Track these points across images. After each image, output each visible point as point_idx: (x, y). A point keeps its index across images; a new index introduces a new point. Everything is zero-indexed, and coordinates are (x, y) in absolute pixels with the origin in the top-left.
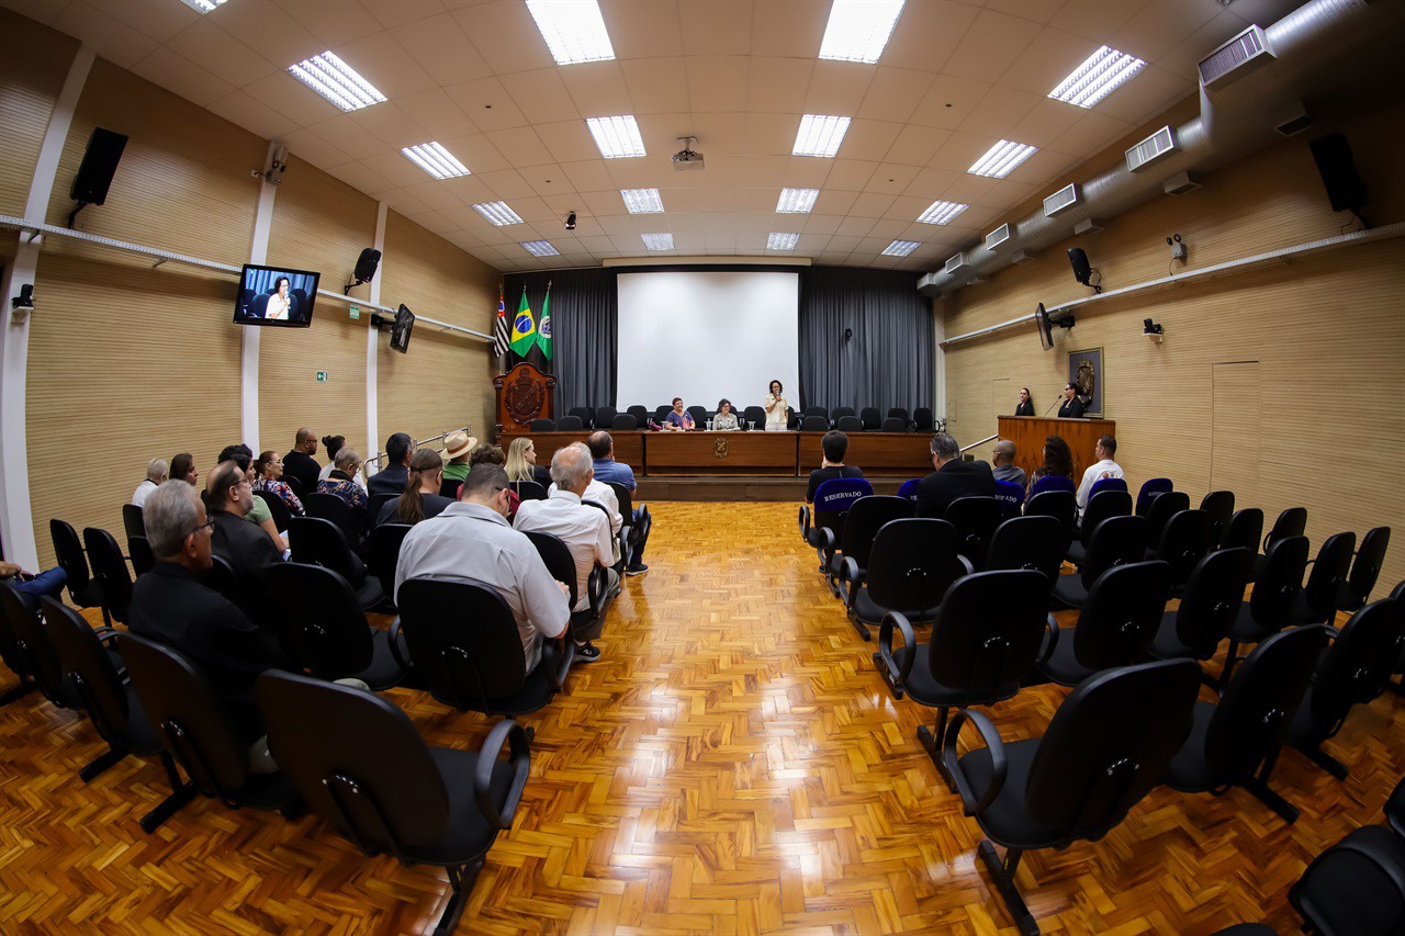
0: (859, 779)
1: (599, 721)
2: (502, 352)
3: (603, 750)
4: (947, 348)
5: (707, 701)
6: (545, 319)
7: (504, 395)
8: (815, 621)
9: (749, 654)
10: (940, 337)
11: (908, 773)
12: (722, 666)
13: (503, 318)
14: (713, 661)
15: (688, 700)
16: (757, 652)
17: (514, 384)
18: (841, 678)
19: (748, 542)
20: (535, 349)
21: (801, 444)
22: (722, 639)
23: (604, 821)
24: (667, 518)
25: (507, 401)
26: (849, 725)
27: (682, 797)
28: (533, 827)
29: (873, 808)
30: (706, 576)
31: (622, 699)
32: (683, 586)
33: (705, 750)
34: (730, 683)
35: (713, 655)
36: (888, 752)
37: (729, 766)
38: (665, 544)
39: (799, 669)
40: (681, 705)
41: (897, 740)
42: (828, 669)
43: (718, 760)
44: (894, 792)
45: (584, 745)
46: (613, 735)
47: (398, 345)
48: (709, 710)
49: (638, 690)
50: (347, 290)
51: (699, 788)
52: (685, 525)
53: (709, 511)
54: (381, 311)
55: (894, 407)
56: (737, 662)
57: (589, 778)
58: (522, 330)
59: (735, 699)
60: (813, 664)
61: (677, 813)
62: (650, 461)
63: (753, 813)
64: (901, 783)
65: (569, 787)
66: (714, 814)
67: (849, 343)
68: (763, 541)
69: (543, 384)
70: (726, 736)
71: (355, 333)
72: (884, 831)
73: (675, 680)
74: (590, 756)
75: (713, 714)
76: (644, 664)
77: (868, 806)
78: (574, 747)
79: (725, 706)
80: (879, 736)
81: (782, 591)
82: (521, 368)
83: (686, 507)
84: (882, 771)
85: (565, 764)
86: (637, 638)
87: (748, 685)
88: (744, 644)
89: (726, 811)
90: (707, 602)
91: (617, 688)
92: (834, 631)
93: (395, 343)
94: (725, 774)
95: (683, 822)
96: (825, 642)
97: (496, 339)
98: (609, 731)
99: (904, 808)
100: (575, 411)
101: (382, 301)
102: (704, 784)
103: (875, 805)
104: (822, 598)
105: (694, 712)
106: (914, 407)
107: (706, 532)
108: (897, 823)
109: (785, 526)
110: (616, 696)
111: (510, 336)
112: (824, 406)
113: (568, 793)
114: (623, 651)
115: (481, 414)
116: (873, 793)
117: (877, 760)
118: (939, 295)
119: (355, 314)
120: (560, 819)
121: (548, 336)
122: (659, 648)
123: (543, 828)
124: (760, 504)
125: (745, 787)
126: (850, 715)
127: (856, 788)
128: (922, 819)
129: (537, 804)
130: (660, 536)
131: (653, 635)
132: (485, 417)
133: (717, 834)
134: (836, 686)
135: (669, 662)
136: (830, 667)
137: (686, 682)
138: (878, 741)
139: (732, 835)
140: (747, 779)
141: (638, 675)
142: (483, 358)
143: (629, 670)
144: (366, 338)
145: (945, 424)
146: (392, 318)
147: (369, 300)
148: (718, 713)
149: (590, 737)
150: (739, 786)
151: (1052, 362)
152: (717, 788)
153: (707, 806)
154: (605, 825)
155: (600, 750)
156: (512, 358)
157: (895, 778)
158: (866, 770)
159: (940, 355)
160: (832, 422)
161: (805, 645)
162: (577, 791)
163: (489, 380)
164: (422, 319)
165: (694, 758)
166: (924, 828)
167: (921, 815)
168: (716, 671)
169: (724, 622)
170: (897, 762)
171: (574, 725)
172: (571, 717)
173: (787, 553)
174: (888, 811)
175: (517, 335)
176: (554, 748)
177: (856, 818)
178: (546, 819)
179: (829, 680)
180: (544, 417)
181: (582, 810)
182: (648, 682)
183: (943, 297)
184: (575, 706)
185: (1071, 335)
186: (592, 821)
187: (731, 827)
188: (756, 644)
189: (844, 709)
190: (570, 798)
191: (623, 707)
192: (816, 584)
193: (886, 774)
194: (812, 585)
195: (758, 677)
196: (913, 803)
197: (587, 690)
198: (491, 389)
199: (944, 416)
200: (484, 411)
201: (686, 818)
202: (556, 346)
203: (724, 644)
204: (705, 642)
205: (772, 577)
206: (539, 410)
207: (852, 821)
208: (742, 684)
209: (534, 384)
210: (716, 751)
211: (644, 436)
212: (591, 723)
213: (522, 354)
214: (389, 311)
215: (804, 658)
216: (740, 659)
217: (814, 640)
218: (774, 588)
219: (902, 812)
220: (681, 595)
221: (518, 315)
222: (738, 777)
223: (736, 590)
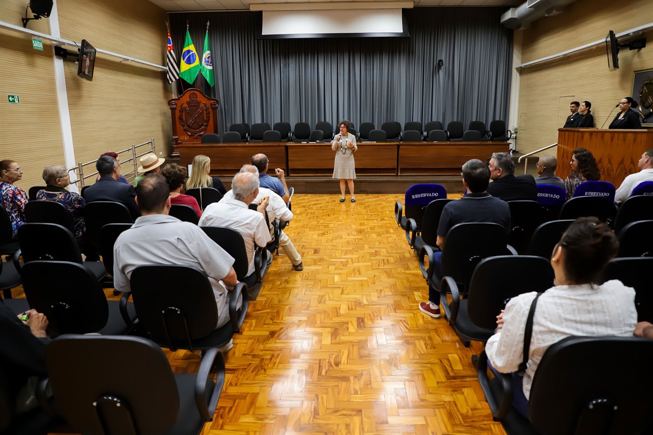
0: (431, 391)
1: (262, 350)
2: (174, 80)
3: (265, 370)
4: (522, 71)
5: (332, 335)
6: (207, 54)
7: (178, 114)
8: (405, 282)
9: (360, 303)
10: (517, 62)
11: (465, 390)
12: (342, 312)
13: (172, 51)
14: (336, 308)
15: (319, 335)
16: (365, 302)
17: (185, 105)
18: (421, 321)
19: (361, 224)
20: (200, 77)
21: (401, 152)
22: (342, 293)
23: (266, 418)
24: (304, 206)
25: (180, 118)
26: (425, 354)
27: (316, 400)
28: (220, 427)
29: (440, 412)
30: (332, 249)
31: (276, 335)
32: (316, 257)
33: (331, 368)
34: (347, 323)
35: (335, 304)
36: (451, 374)
37: (345, 379)
38: (303, 227)
39: (393, 314)
40: (315, 338)
41: (458, 367)
42: (412, 315)
43: (338, 375)
44: (454, 402)
45: (253, 368)
46: (271, 359)
47: (85, 73)
48: (333, 341)
49: (287, 328)
50: (25, 22)
51: (327, 393)
52: (317, 212)
53: (334, 201)
54: (64, 44)
55: (474, 120)
56: (352, 309)
57: (255, 389)
58: (189, 62)
59: (350, 334)
60: (403, 311)
61: (313, 410)
62: (291, 165)
63: (361, 411)
64: (460, 397)
65: (243, 397)
66: (336, 411)
67: (441, 72)
68: (371, 224)
69: (208, 105)
70: (344, 359)
71: (40, 62)
72: (447, 430)
73: (311, 322)
74: (256, 374)
75: (336, 343)
76: (290, 311)
77: (437, 411)
78: (246, 369)
79: (343, 338)
80: (446, 363)
81: (383, 260)
82: (192, 92)
83: (318, 198)
84: (446, 387)
85: (240, 381)
86: (285, 293)
87: (359, 325)
88: (357, 296)
89: (344, 409)
90: (332, 268)
91: (274, 328)
92: (417, 289)
93: (81, 72)
94: (343, 385)
95: (317, 417)
96: (411, 296)
97: (167, 68)
98: (269, 357)
99: (462, 415)
100: (234, 127)
101: (63, 34)
102: (330, 390)
103: (442, 410)
104: (411, 266)
105: (324, 342)
106: (490, 120)
107: (332, 217)
108: (457, 425)
109: (387, 212)
110: (273, 334)
111: (179, 67)
112: (419, 121)
113: (243, 401)
114: (277, 302)
115: (160, 128)
116: (442, 401)
117: (443, 379)
118: (519, 26)
119: (38, 45)
120: (237, 420)
121: (211, 68)
122: (300, 300)
123: (226, 427)
124: (370, 196)
125: (356, 393)
126: (426, 347)
127: (429, 397)
128: (473, 424)
129: (222, 410)
130: (300, 220)
131: (296, 291)
132: (164, 131)
133: (338, 425)
134: (417, 327)
135: (307, 309)
136: (414, 314)
137: (318, 322)
138: (445, 367)
139: (347, 426)
140: (357, 388)
141: (287, 319)
142: (158, 84)
143: (281, 316)
144: (53, 66)
145: (516, 133)
146: (76, 50)
147: (50, 34)
148: (339, 343)
149: (256, 362)
150: (352, 392)
151: (617, 80)
152: (339, 393)
153: (332, 406)
154: (267, 421)
155: (263, 371)
156: (182, 85)
157: (455, 393)
158: (435, 385)
159: (516, 77)
160: (425, 133)
161: (397, 298)
162: (248, 399)
163: (164, 102)
164: (102, 51)
165: (323, 373)
166: (476, 430)
167: (473, 421)
168: (338, 314)
169: (345, 281)
170: (458, 382)
171: (245, 355)
172: (243, 350)
173: (388, 232)
174: (451, 416)
175: (184, 66)
176: (233, 371)
177: (428, 418)
178: (227, 421)
179: (412, 323)
180: (210, 133)
181: (251, 412)
182: (293, 323)
183: (522, 28)
184: (246, 341)
185: (639, 56)
186: (259, 419)
187: (347, 420)
188: (365, 297)
189: (422, 342)
190: (244, 404)
191: (277, 341)
192: (407, 255)
193: (450, 389)
194: (404, 256)
195: (366, 320)
196: (468, 411)
197: (254, 330)
198: (167, 109)
199: (516, 127)
200: (163, 126)
201: (318, 414)
202: (217, 76)
203: (343, 296)
204: (331, 296)
205: (377, 250)
206: (207, 126)
207: (426, 420)
208: (355, 324)
209: (202, 105)
210: (337, 368)
211: (287, 147)
212: (256, 352)
213: (190, 81)
214: (72, 44)
215: (397, 307)
216: (354, 307)
217: (403, 295)
218: (378, 257)
219: (460, 417)
220: (315, 262)
221: (185, 50)
222: (352, 386)
223: (352, 259)
